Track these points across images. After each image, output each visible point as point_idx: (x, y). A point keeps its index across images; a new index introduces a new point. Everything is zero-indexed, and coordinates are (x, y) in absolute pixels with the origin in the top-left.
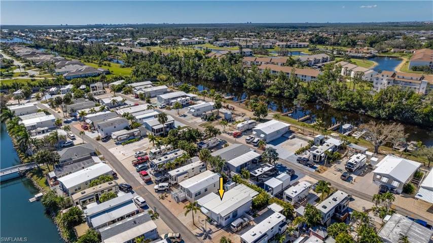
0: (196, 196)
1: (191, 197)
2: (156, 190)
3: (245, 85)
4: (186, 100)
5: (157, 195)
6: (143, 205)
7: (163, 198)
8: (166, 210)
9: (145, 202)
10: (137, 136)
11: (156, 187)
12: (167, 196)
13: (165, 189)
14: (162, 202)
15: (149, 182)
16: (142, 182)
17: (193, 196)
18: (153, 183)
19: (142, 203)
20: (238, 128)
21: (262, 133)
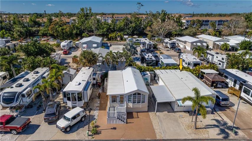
2: (65, 129)
7: (96, 133)
11: (61, 124)
12: (97, 126)
20: (64, 46)
21: (93, 44)
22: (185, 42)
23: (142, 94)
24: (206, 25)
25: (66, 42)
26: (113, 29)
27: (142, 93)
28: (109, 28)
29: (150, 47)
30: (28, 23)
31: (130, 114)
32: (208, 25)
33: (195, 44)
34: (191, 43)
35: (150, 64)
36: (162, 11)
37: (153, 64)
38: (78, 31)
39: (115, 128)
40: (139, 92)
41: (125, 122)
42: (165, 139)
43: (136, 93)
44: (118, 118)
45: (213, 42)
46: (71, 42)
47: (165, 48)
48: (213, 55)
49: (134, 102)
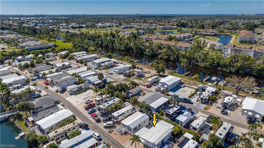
0: (134, 130)
1: (131, 131)
2: (105, 126)
3: (145, 53)
4: (111, 64)
5: (106, 131)
6: (98, 138)
7: (110, 132)
8: (114, 141)
9: (99, 136)
10: (84, 88)
11: (105, 124)
13: (111, 126)
14: (110, 135)
15: (98, 121)
16: (94, 121)
17: (132, 130)
18: (101, 122)
19: (98, 137)
25: (152, 79)
27: (130, 128)
31: (126, 133)
33: (246, 112)
34: (242, 109)
39: (116, 134)
41: (120, 135)
43: (128, 126)
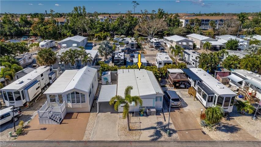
0: (89, 96)
12: (27, 127)
20: (42, 46)
21: (73, 43)
22: (172, 41)
23: (81, 94)
24: (207, 24)
25: (45, 42)
26: (106, 29)
27: (80, 92)
28: (102, 27)
29: (132, 47)
30: (20, 23)
31: (69, 115)
32: (208, 25)
33: (180, 43)
34: (176, 42)
35: (118, 64)
36: (159, 10)
37: (121, 63)
38: (71, 31)
39: (45, 129)
40: (78, 91)
41: (58, 123)
42: (91, 140)
43: (74, 92)
44: (50, 118)
45: (200, 41)
46: (51, 42)
47: (150, 48)
48: (189, 54)
49: (73, 102)
